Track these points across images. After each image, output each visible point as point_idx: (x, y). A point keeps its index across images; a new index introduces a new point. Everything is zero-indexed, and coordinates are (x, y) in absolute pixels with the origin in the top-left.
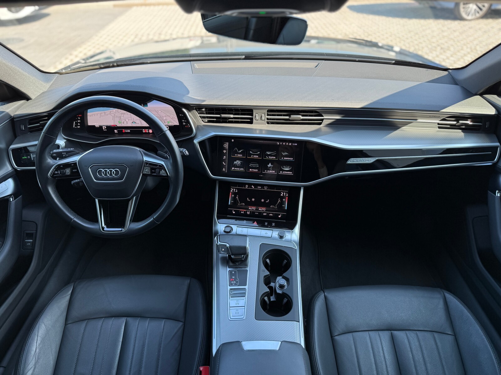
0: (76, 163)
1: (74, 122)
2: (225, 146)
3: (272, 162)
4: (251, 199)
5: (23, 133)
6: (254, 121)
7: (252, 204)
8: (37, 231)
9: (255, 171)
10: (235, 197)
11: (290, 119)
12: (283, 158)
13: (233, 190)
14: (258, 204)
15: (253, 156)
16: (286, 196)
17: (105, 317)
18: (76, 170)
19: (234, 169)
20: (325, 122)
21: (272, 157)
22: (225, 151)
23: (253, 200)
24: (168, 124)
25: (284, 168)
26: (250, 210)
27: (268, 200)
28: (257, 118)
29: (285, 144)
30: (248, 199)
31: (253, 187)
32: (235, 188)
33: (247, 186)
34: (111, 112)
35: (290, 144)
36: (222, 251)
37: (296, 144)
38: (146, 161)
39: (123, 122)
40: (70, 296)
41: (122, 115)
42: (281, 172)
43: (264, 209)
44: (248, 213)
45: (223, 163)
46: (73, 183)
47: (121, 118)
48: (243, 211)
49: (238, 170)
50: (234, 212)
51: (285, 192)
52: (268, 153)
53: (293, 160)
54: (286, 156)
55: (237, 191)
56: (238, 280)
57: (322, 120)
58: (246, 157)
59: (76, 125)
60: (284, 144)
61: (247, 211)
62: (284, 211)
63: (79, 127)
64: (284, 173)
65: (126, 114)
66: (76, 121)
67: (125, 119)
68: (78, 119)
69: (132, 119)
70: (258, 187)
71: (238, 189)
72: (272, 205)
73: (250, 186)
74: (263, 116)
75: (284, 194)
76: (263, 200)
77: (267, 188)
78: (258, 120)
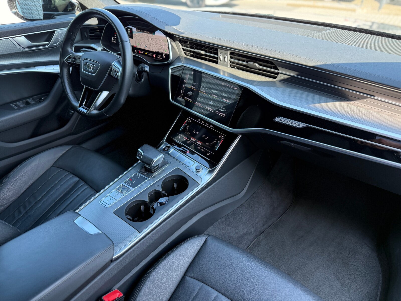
0: (81, 56)
1: (113, 38)
2: (187, 76)
3: (213, 100)
4: (196, 132)
5: (86, 38)
6: (219, 61)
7: (195, 136)
9: (199, 105)
10: (187, 126)
12: (222, 99)
13: (188, 120)
14: (198, 137)
15: (202, 90)
16: (222, 139)
19: (186, 99)
20: (280, 77)
21: (215, 96)
22: (185, 81)
24: (165, 53)
26: (191, 140)
27: (208, 137)
28: (221, 58)
30: (194, 130)
31: (203, 123)
33: (199, 120)
35: (232, 87)
39: (140, 45)
41: (140, 39)
43: (200, 143)
44: (188, 142)
45: (181, 91)
47: (139, 41)
48: (185, 139)
49: (188, 100)
50: (179, 137)
51: (224, 136)
52: (213, 91)
53: (229, 103)
54: (225, 98)
55: (190, 122)
56: (134, 182)
57: (278, 74)
59: (114, 41)
60: (228, 85)
61: (188, 140)
62: (214, 151)
63: (115, 42)
64: (218, 113)
65: (142, 38)
66: (114, 37)
67: (142, 42)
68: (115, 35)
69: (145, 43)
70: (206, 124)
71: (192, 121)
72: (208, 143)
73: (201, 121)
74: (226, 58)
75: (221, 137)
76: (204, 136)
77: (212, 127)
78: (222, 61)
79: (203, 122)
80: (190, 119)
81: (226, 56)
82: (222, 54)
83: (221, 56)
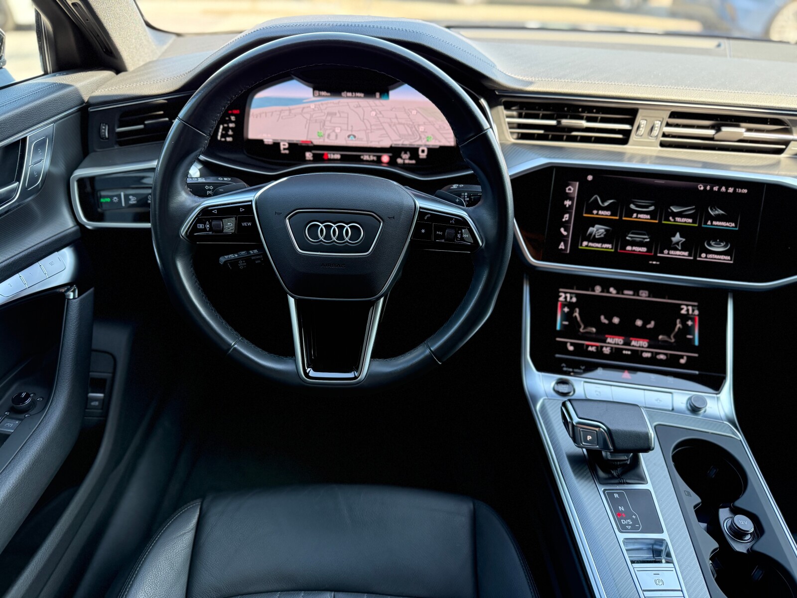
0: (251, 205)
1: (221, 127)
2: (570, 189)
3: (683, 230)
4: (610, 319)
5: (105, 144)
6: (633, 137)
7: (614, 331)
8: (114, 373)
9: (640, 251)
10: (572, 311)
11: (719, 136)
12: (712, 223)
13: (566, 298)
14: (628, 331)
15: (637, 215)
16: (695, 315)
17: (282, 591)
18: (250, 224)
19: (587, 246)
20: (793, 148)
21: (684, 220)
22: (568, 203)
23: (616, 320)
24: (428, 143)
25: (710, 245)
26: (609, 343)
27: (653, 323)
28: (642, 131)
29: (719, 189)
30: (602, 317)
31: (614, 292)
33: (598, 289)
34: (304, 108)
35: (731, 190)
36: (586, 441)
37: (745, 191)
38: (420, 208)
39: (329, 135)
40: (193, 532)
41: (329, 118)
42: (703, 255)
43: (644, 343)
44: (606, 351)
45: (562, 230)
46: (225, 262)
47: (324, 125)
48: (592, 346)
49: (598, 247)
50: (571, 348)
51: (692, 305)
52: (675, 210)
53: (736, 227)
54: (719, 218)
55: (574, 300)
56: (635, 515)
57: (787, 143)
58: (621, 217)
59: (225, 135)
60: (716, 189)
61: (602, 347)
62: (693, 349)
63: (229, 139)
64: (710, 258)
65: (338, 115)
66: (226, 125)
67: (335, 127)
68: (230, 119)
69: (350, 128)
70: (626, 292)
71: (577, 295)
72: (663, 334)
73: (605, 289)
74: (658, 127)
75: (688, 310)
76: (639, 323)
77: (647, 295)
78: (641, 136)
79: (612, 290)
80: (571, 293)
81: (658, 124)
82: (646, 120)
83: (642, 126)
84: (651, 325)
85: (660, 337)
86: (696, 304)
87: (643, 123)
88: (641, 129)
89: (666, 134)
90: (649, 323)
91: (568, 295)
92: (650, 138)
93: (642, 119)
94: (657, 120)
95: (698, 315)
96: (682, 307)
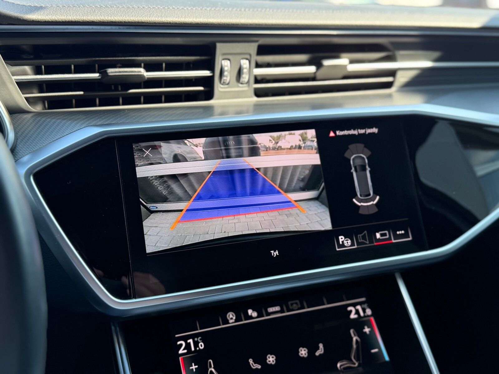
4: (262, 360)
6: (219, 88)
10: (203, 368)
11: (322, 73)
13: (188, 346)
16: (368, 316)
20: (400, 79)
23: (271, 359)
27: (321, 346)
28: (227, 77)
30: (251, 361)
31: (255, 314)
32: (192, 337)
33: (231, 316)
51: (360, 303)
55: (201, 346)
57: (392, 73)
70: (271, 310)
71: (205, 337)
73: (241, 314)
74: (246, 68)
75: (357, 312)
76: (303, 352)
77: (299, 306)
78: (228, 84)
79: (250, 312)
81: (245, 64)
82: (229, 60)
83: (226, 69)
84: (321, 351)
85: (339, 365)
86: (363, 299)
87: (226, 64)
88: (226, 73)
89: (259, 78)
90: (318, 348)
91: (191, 341)
92: (240, 85)
93: (224, 59)
94: (243, 59)
95: (373, 315)
96: (350, 308)
